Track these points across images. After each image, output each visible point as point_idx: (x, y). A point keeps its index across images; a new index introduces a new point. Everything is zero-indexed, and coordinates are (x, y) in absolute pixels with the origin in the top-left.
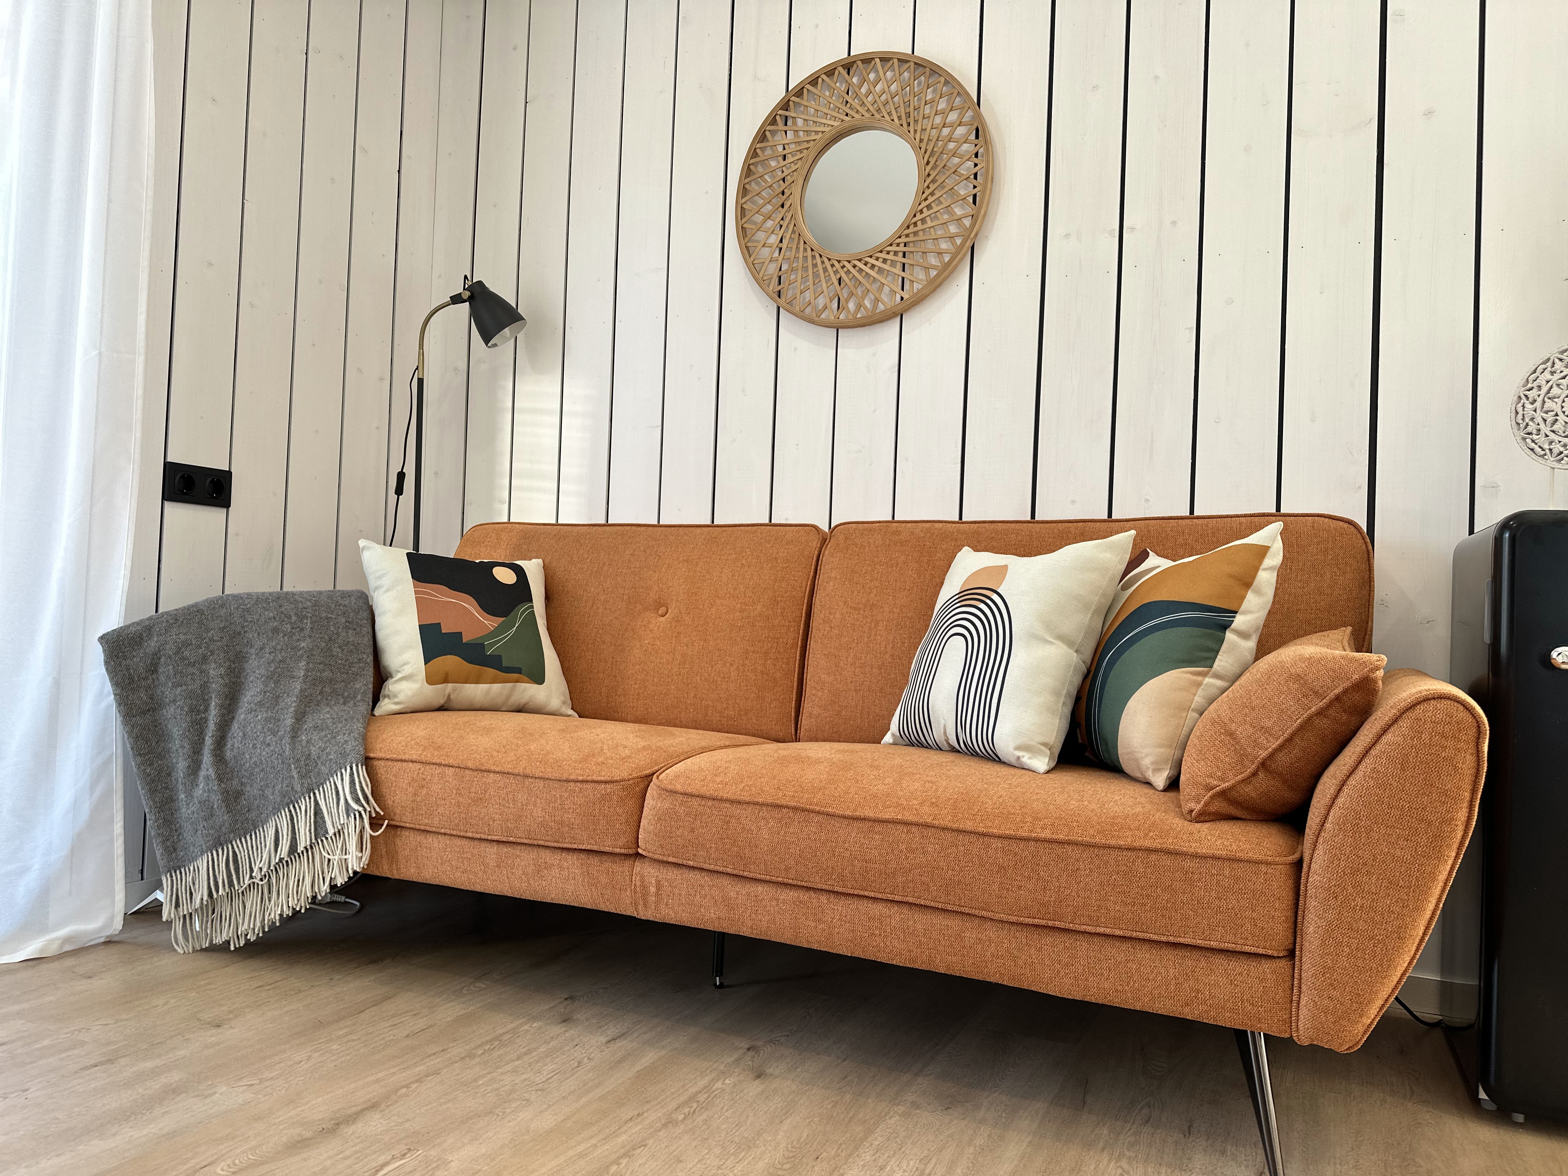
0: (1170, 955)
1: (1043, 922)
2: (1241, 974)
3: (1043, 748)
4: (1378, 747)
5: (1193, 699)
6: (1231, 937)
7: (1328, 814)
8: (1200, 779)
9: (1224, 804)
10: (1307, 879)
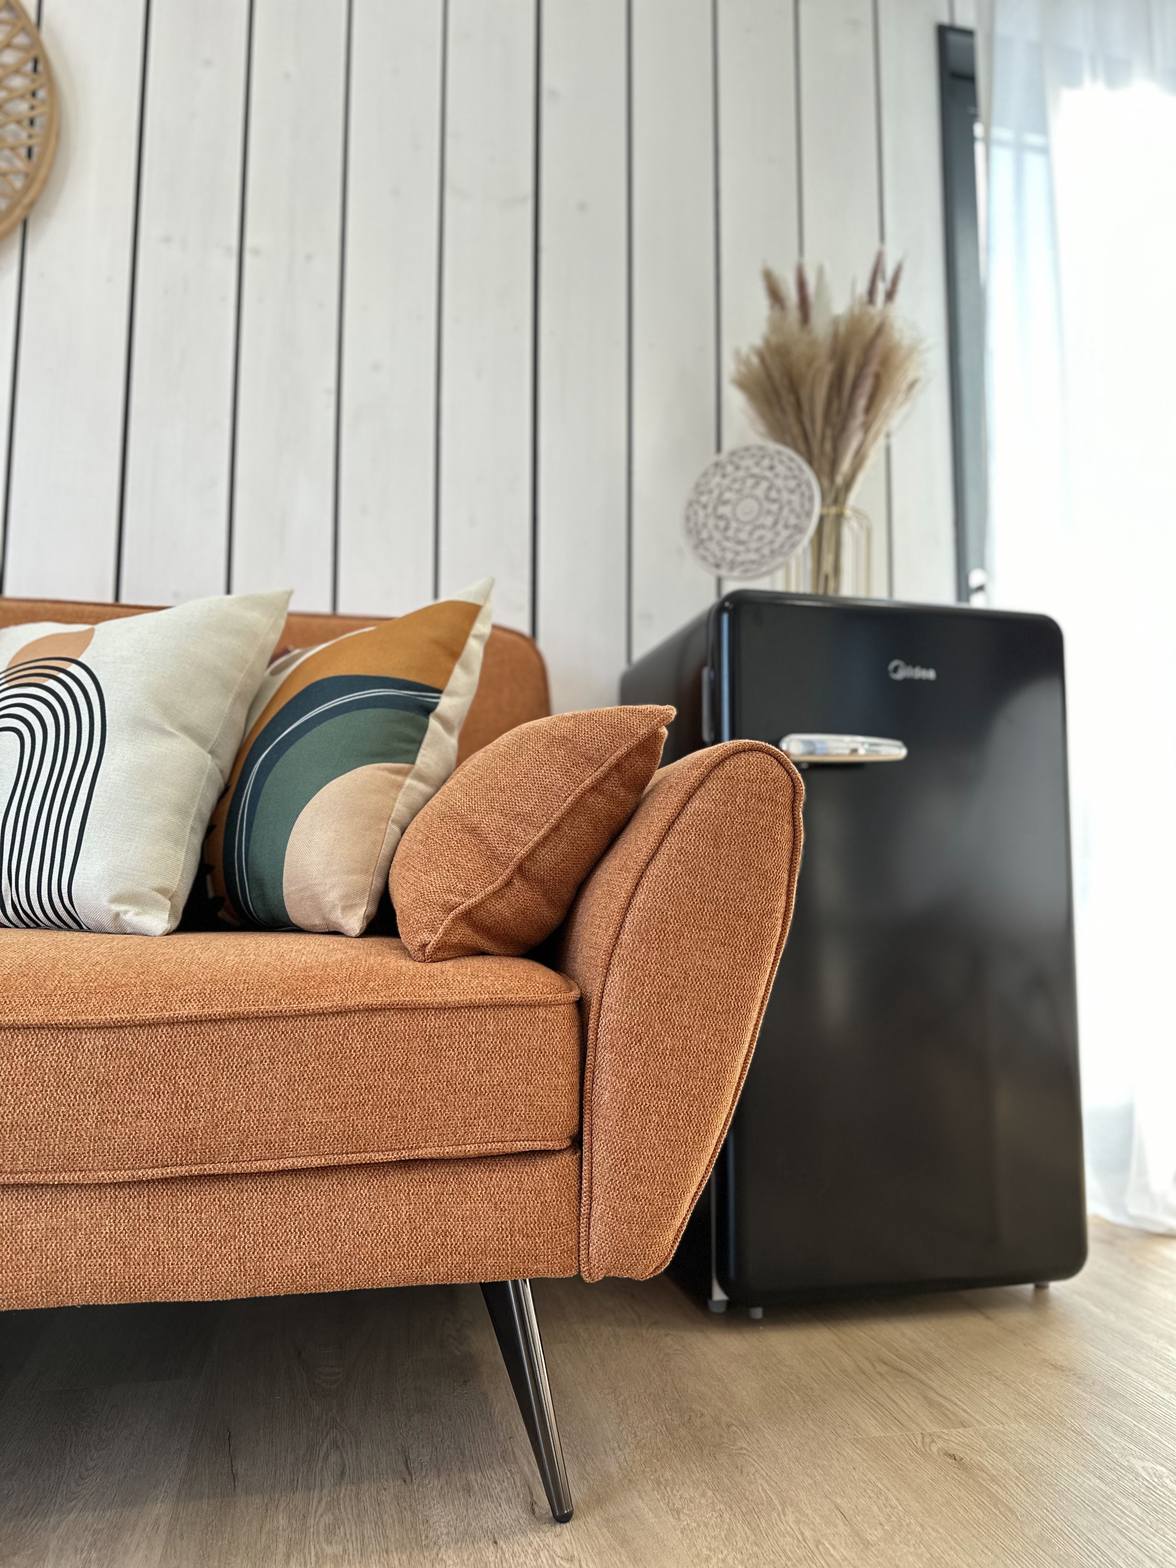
0: (398, 1181)
1: (183, 1171)
2: (509, 1190)
3: (160, 897)
4: (683, 819)
5: (393, 806)
6: (497, 1133)
7: (623, 921)
8: (434, 897)
9: (469, 931)
10: (598, 1021)
